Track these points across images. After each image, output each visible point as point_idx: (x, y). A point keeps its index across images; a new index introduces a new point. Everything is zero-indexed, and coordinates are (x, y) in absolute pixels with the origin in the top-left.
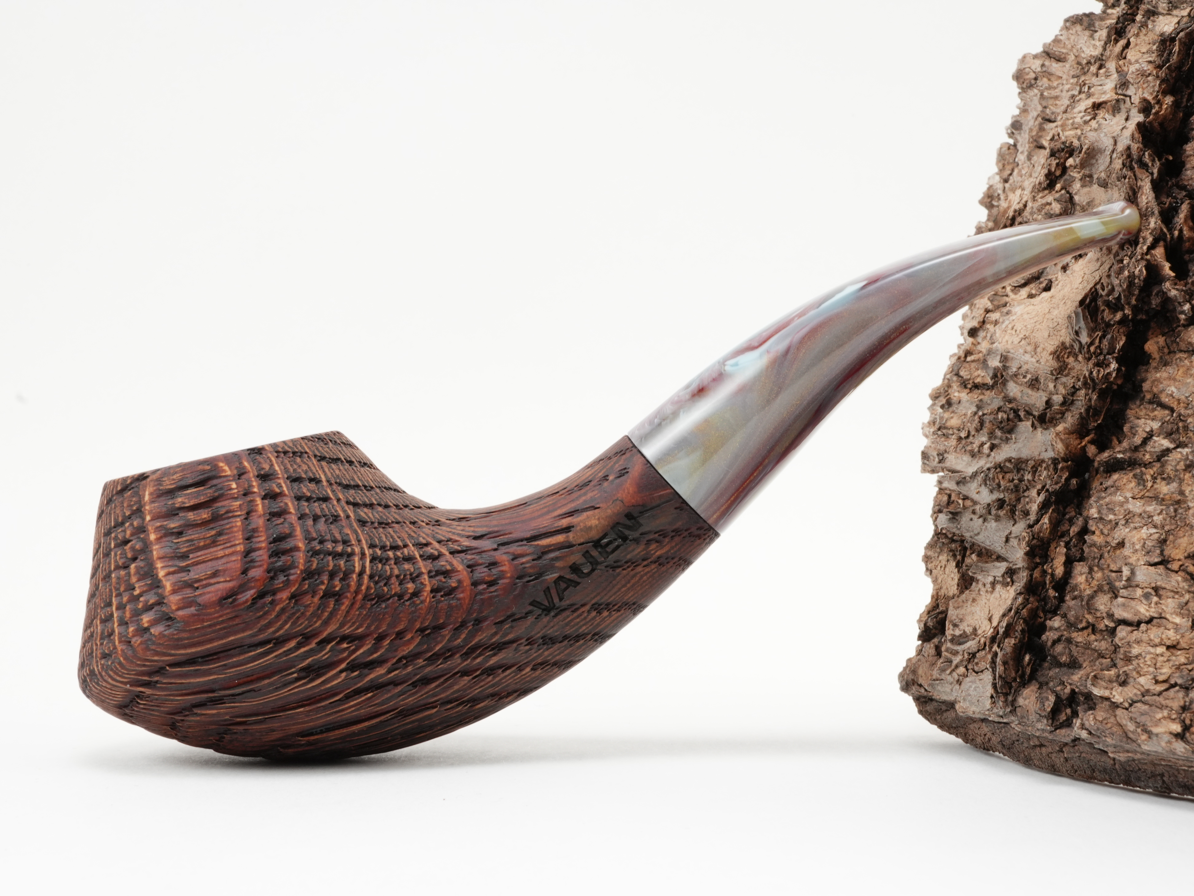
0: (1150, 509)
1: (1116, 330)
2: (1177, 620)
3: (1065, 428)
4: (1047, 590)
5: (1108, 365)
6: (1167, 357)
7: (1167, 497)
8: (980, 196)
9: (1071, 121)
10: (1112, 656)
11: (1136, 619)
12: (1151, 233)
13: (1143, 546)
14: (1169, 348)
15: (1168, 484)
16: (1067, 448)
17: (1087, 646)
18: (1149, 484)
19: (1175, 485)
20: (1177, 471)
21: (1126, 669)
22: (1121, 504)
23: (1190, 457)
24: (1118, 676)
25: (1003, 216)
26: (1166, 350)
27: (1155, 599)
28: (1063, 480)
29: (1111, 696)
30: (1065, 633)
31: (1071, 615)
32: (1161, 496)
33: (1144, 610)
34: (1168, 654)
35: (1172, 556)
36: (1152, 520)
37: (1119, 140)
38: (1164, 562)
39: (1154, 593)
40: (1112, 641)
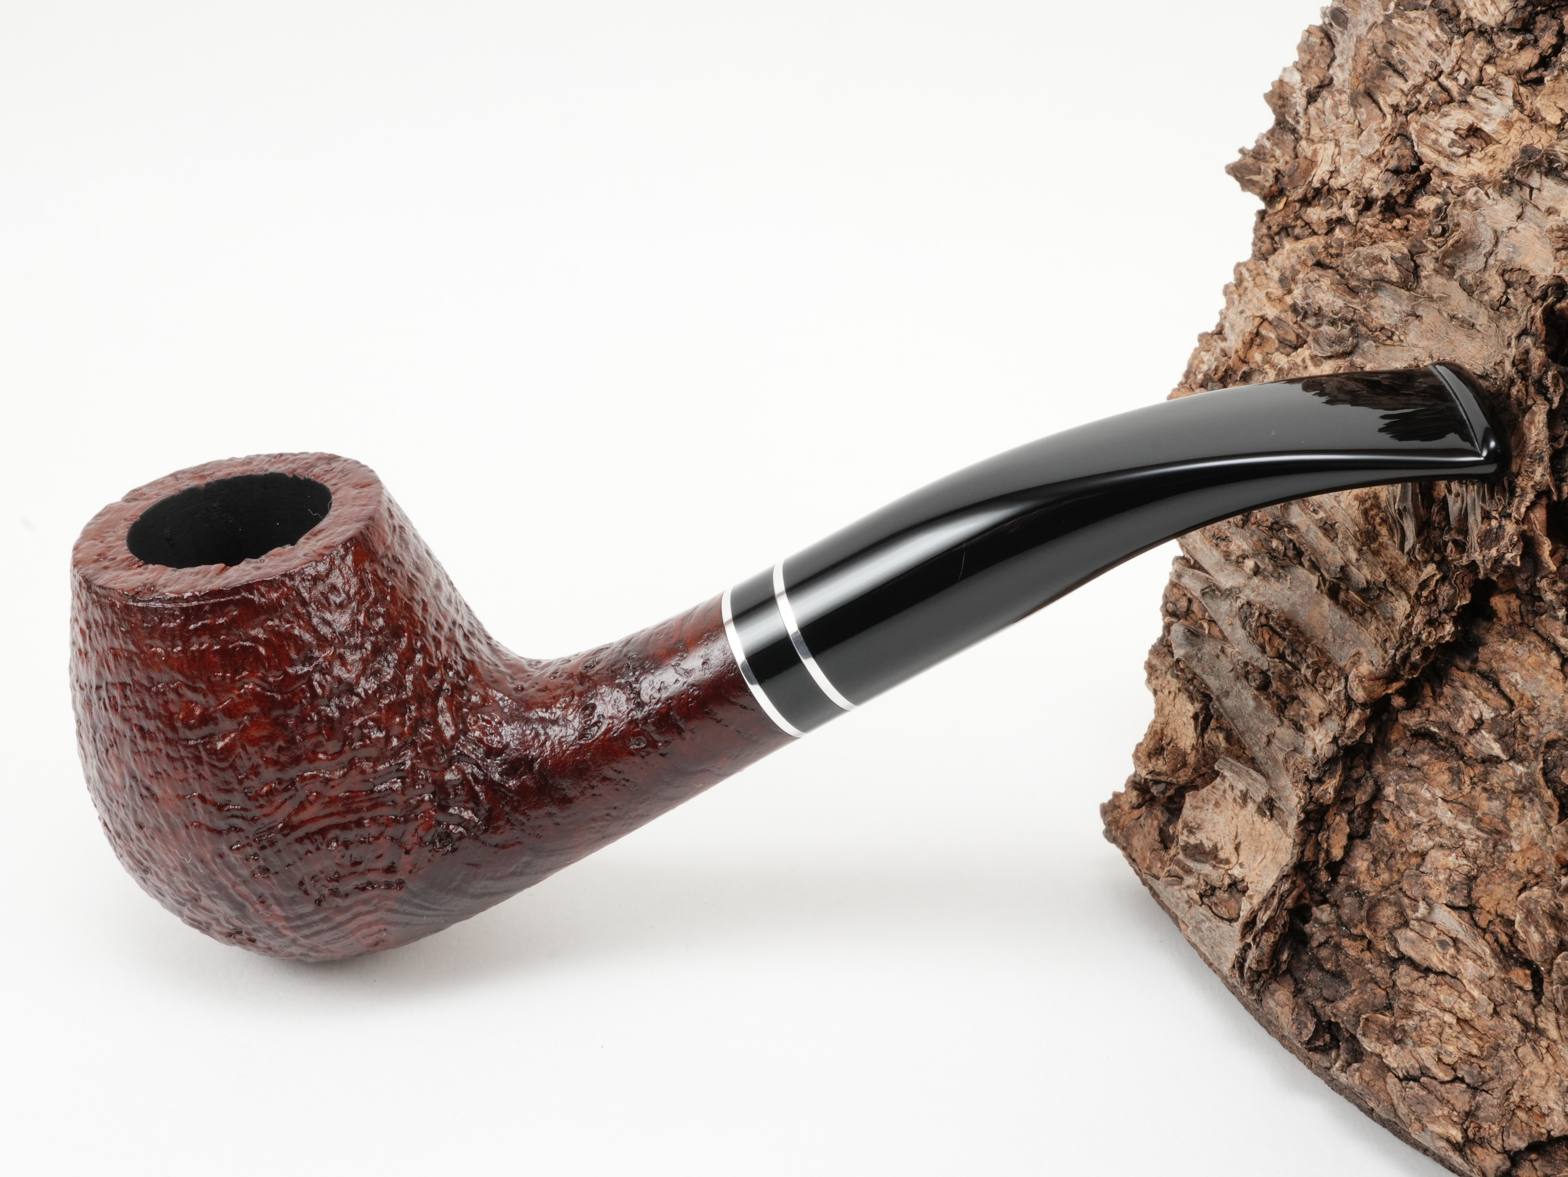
0: (1463, 827)
1: (1460, 577)
2: (1476, 993)
3: (1371, 673)
4: (1319, 870)
5: (1442, 624)
6: (1518, 629)
7: (1486, 819)
8: (1269, 88)
9: (1433, 136)
10: (1389, 990)
11: (1425, 964)
12: (1533, 487)
13: (1448, 879)
14: (1522, 617)
15: (1489, 799)
16: (1368, 696)
17: (1360, 962)
18: (1466, 789)
19: (1496, 805)
20: (1504, 788)
21: (1404, 1021)
22: (1428, 803)
23: (1524, 781)
24: (1394, 1027)
25: (1305, 177)
26: (1518, 619)
27: (1452, 951)
28: (1358, 737)
29: (1383, 1055)
30: (1334, 933)
31: (1346, 912)
32: (1479, 815)
33: (1436, 959)
34: (1459, 1029)
35: (1482, 902)
36: (1464, 844)
37: (1503, 240)
38: (1470, 909)
39: (1451, 943)
40: (1391, 974)
